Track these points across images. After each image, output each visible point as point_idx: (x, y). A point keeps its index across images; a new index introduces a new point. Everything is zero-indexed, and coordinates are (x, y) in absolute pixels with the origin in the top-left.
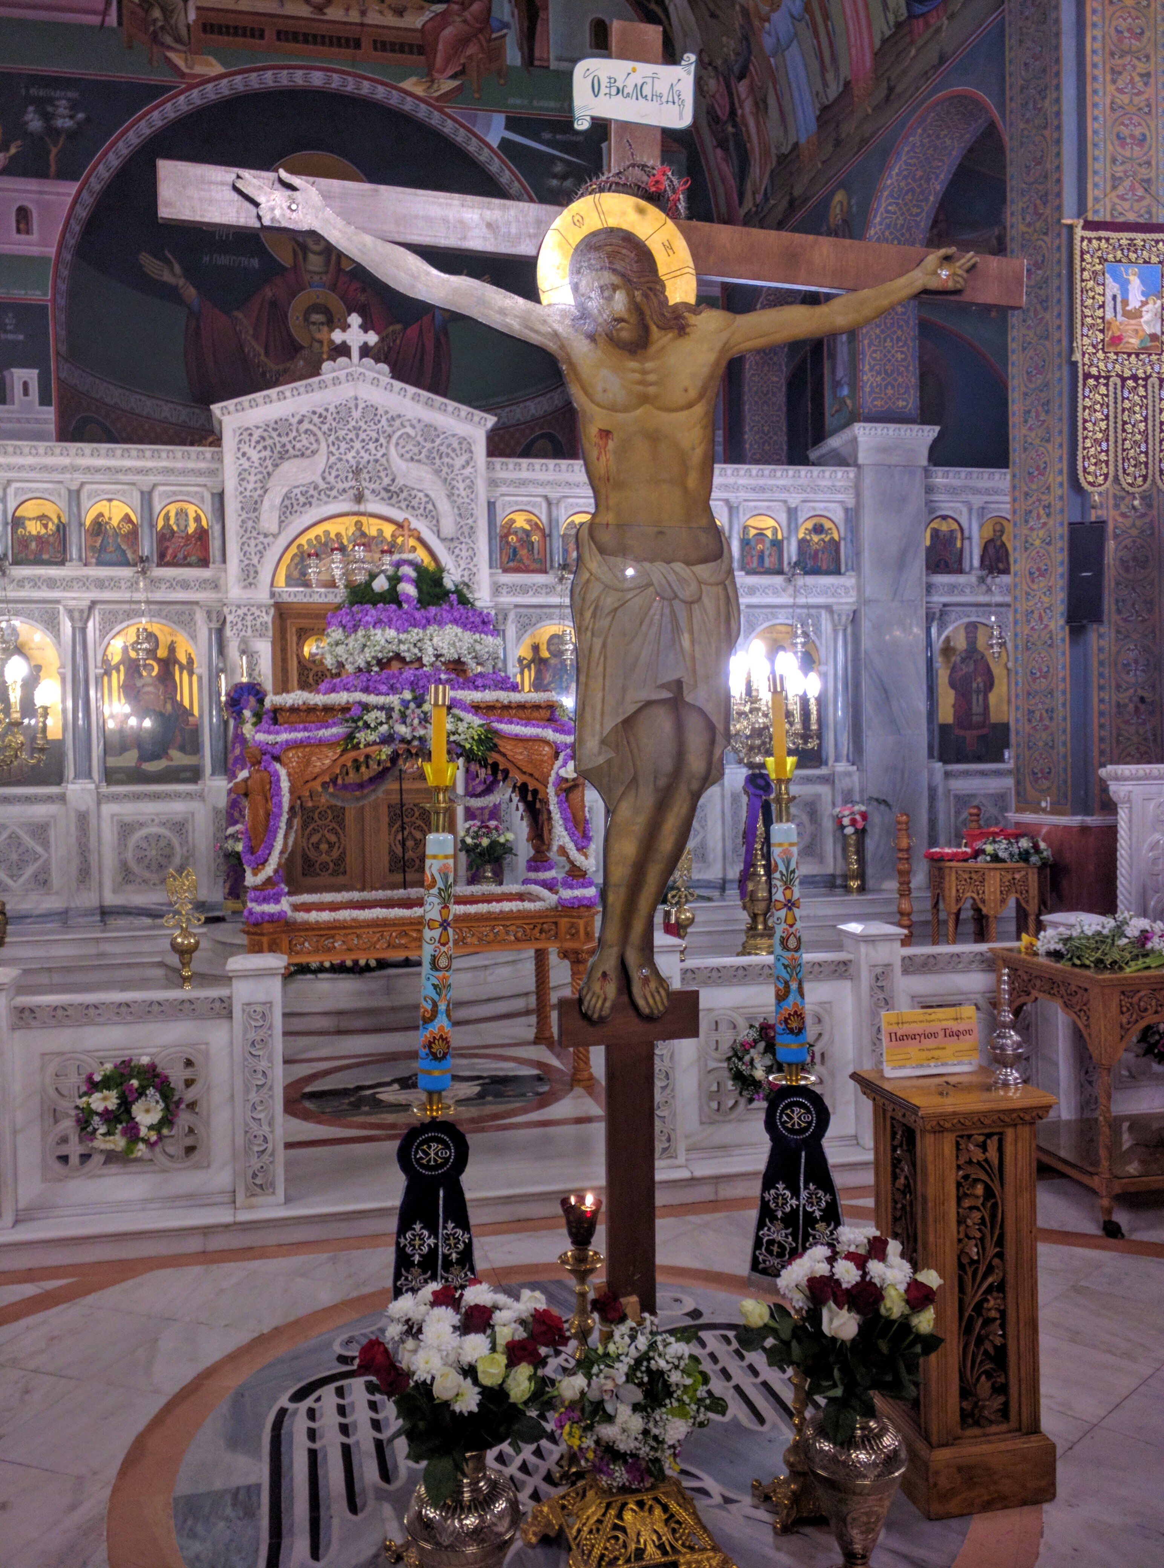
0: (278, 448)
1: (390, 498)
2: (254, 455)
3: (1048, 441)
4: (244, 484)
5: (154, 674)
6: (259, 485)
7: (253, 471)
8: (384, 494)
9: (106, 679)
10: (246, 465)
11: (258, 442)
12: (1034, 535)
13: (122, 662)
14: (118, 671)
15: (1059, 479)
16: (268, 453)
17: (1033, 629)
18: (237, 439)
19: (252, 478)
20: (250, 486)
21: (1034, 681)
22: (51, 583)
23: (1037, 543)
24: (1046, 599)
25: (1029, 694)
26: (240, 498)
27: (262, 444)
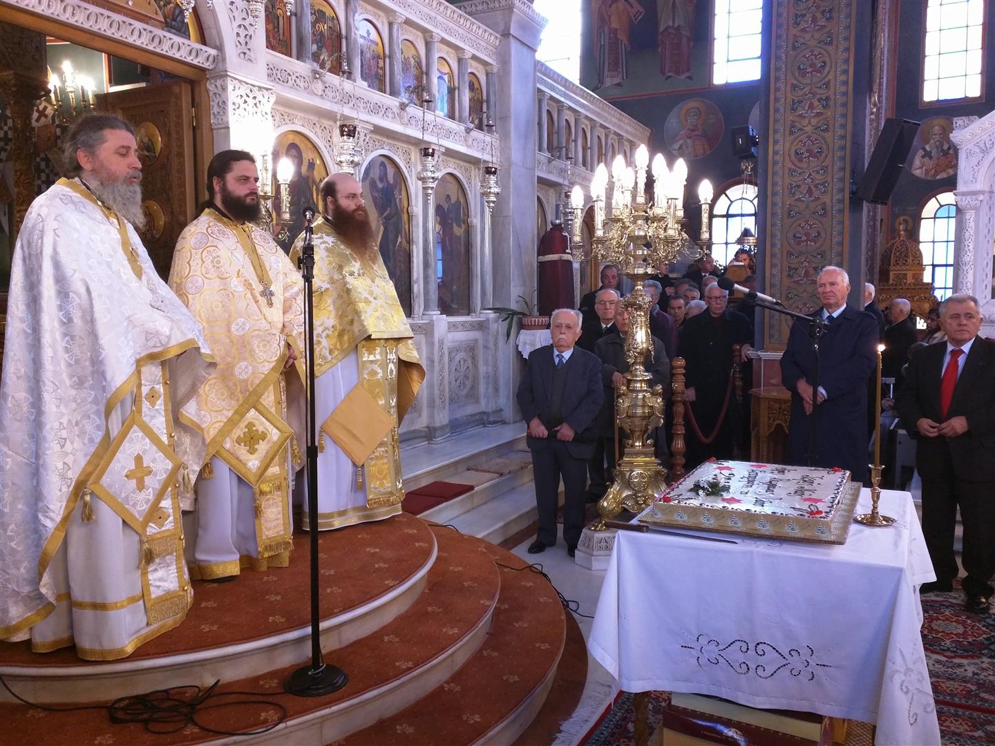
3: (831, 43)
12: (805, 122)
15: (843, 77)
17: (799, 200)
21: (799, 244)
23: (809, 129)
24: (818, 177)
25: (790, 254)
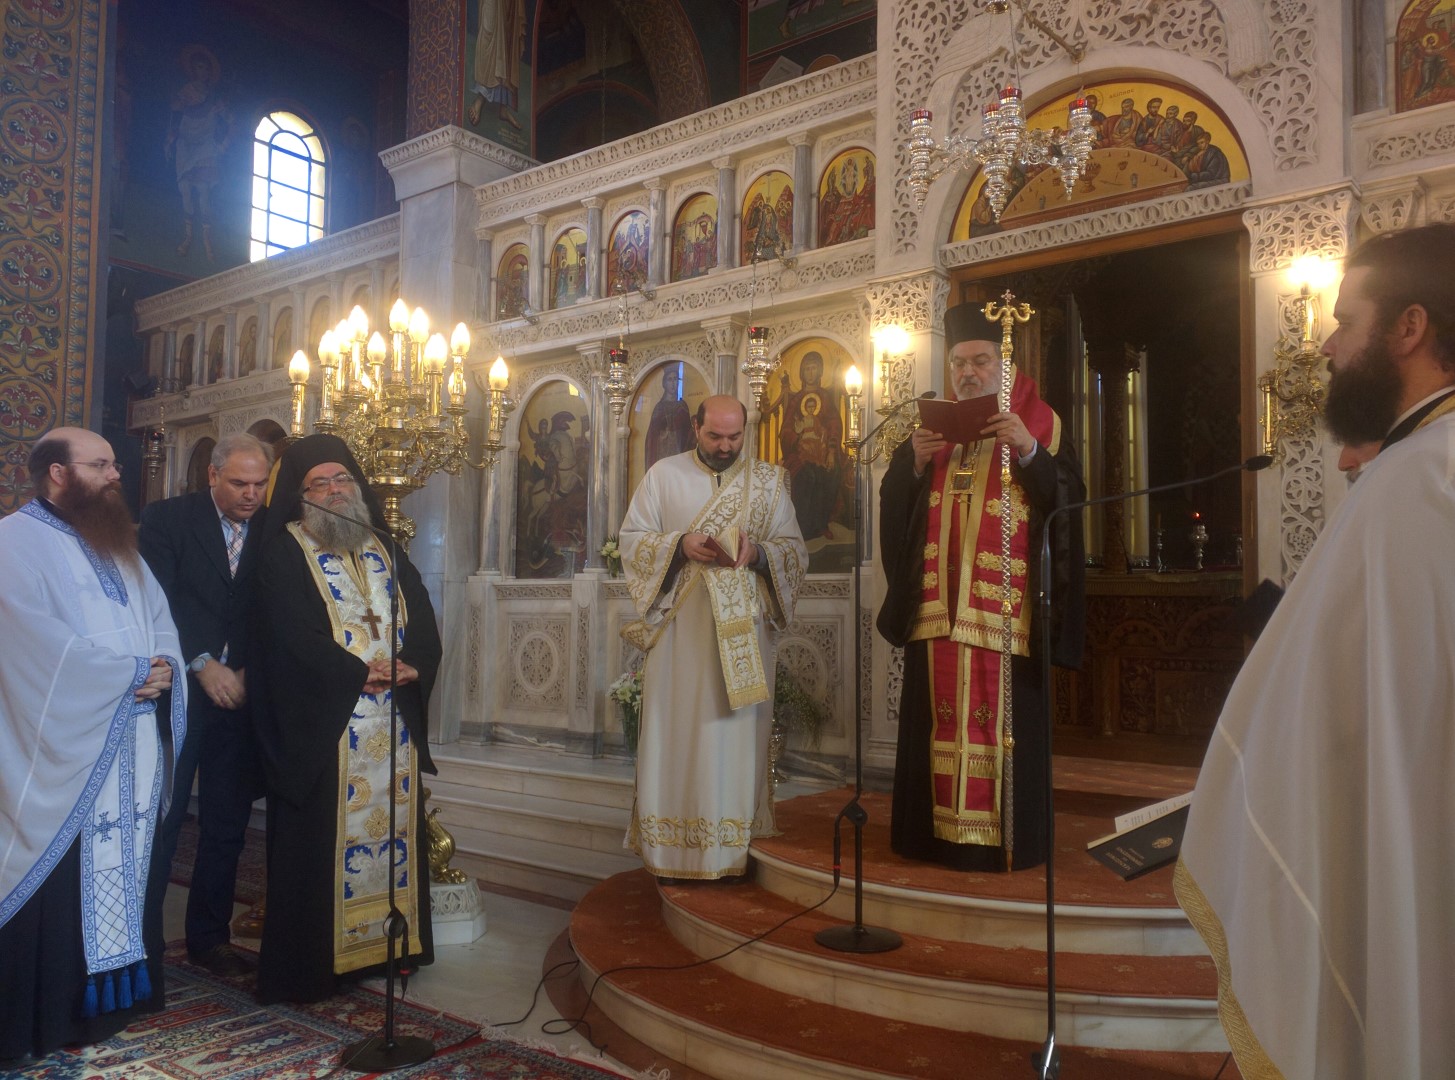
0: (954, 13)
1: (1133, 33)
2: (918, 37)
4: (904, 88)
5: (816, 413)
6: (925, 81)
7: (917, 62)
8: (1124, 29)
9: (763, 426)
10: (906, 54)
11: (924, 15)
13: (781, 401)
14: (777, 416)
16: (939, 25)
18: (897, 20)
19: (913, 76)
20: (910, 90)
22: (693, 301)
26: (897, 112)
27: (930, 15)
